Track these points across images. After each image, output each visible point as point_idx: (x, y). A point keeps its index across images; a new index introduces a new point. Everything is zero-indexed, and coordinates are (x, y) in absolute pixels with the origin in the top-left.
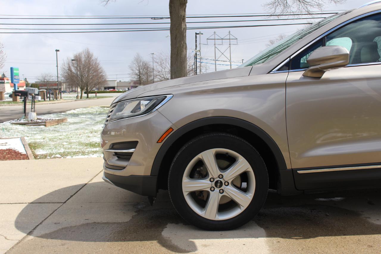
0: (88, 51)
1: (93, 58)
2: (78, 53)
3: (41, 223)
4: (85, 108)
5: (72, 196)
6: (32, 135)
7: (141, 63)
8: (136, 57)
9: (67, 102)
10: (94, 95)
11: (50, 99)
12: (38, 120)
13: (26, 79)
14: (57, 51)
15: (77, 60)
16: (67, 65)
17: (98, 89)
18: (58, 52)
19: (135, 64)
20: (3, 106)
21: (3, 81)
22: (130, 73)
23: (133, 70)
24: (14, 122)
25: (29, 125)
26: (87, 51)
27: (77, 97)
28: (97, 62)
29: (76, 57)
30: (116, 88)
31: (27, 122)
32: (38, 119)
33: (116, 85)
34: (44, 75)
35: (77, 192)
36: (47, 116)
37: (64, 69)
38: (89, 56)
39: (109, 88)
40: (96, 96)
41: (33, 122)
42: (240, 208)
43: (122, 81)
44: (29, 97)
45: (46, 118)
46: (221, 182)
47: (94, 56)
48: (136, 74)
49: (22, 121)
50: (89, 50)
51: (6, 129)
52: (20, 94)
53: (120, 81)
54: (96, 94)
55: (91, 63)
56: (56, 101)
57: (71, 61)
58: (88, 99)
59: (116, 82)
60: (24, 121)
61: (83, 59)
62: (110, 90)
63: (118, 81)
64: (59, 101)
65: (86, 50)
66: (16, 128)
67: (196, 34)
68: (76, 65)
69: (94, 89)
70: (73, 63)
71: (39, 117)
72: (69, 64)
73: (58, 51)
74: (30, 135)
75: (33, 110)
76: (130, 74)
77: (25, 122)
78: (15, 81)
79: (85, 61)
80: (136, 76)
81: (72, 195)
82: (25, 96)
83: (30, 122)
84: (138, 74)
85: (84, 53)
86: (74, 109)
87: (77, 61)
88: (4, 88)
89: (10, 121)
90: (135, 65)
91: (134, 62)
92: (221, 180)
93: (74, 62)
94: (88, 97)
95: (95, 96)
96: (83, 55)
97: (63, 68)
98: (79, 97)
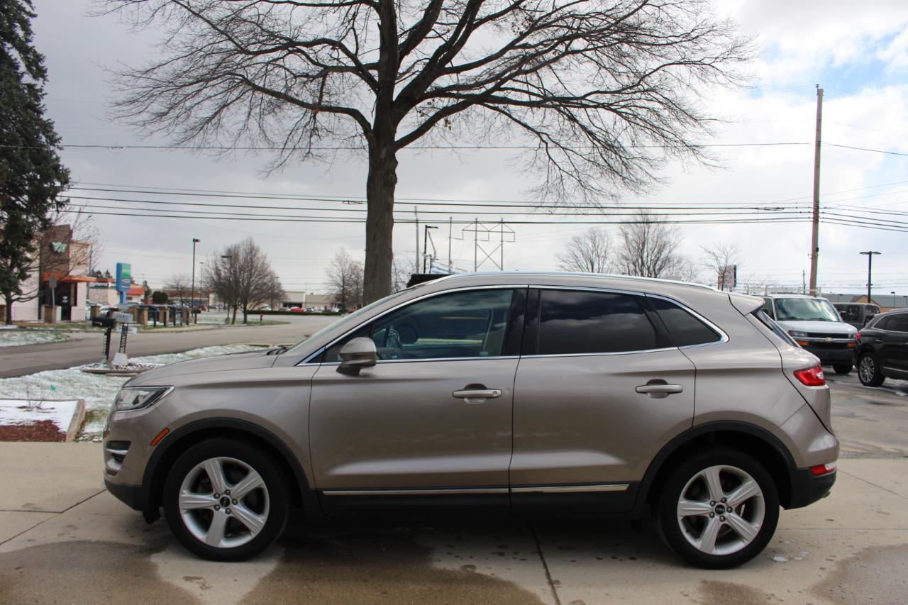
0: (251, 242)
1: (259, 255)
2: (233, 245)
3: (10, 540)
4: (222, 345)
5: (78, 504)
6: (106, 394)
7: (347, 266)
8: (338, 254)
9: (203, 330)
10: (258, 317)
11: (174, 324)
12: (129, 367)
13: (146, 282)
14: (195, 241)
15: (231, 256)
16: (212, 265)
17: (272, 306)
18: (196, 243)
19: (336, 266)
20: (90, 332)
21: (106, 284)
22: (327, 281)
23: (332, 277)
24: (89, 368)
25: (111, 376)
26: (248, 242)
27: (227, 319)
28: (266, 263)
29: (229, 251)
30: (303, 305)
31: (109, 369)
32: (130, 365)
33: (304, 301)
34: (177, 279)
35: (90, 498)
36: (148, 359)
37: (208, 271)
38: (252, 251)
39: (291, 305)
40: (261, 319)
41: (119, 370)
42: (250, 534)
43: (314, 294)
44: (117, 328)
45: (143, 364)
46: (228, 500)
47: (261, 251)
48: (338, 284)
49: (101, 368)
50: (253, 242)
51: (69, 381)
52: (101, 324)
53: (312, 294)
54: (261, 316)
55: (255, 264)
56: (186, 328)
57: (219, 258)
58: (245, 325)
59: (305, 295)
60: (104, 367)
61: (242, 256)
62: (292, 308)
63: (308, 293)
64: (192, 326)
65: (247, 240)
66: (87, 380)
67: (426, 227)
68: (228, 266)
69: (266, 305)
70: (224, 262)
71: (132, 360)
72: (216, 264)
73: (197, 241)
74: (104, 394)
75: (122, 349)
76: (326, 284)
77: (106, 369)
78: (122, 286)
79: (246, 261)
80: (337, 288)
81: (79, 502)
82: (110, 327)
83: (115, 369)
84: (341, 284)
85: (243, 245)
86: (201, 348)
87: (231, 259)
88: (106, 296)
89: (81, 367)
90: (336, 268)
91: (335, 263)
92: (228, 496)
93: (225, 259)
94: (245, 321)
95: (259, 320)
96: (241, 250)
97: (206, 270)
98: (231, 321)
